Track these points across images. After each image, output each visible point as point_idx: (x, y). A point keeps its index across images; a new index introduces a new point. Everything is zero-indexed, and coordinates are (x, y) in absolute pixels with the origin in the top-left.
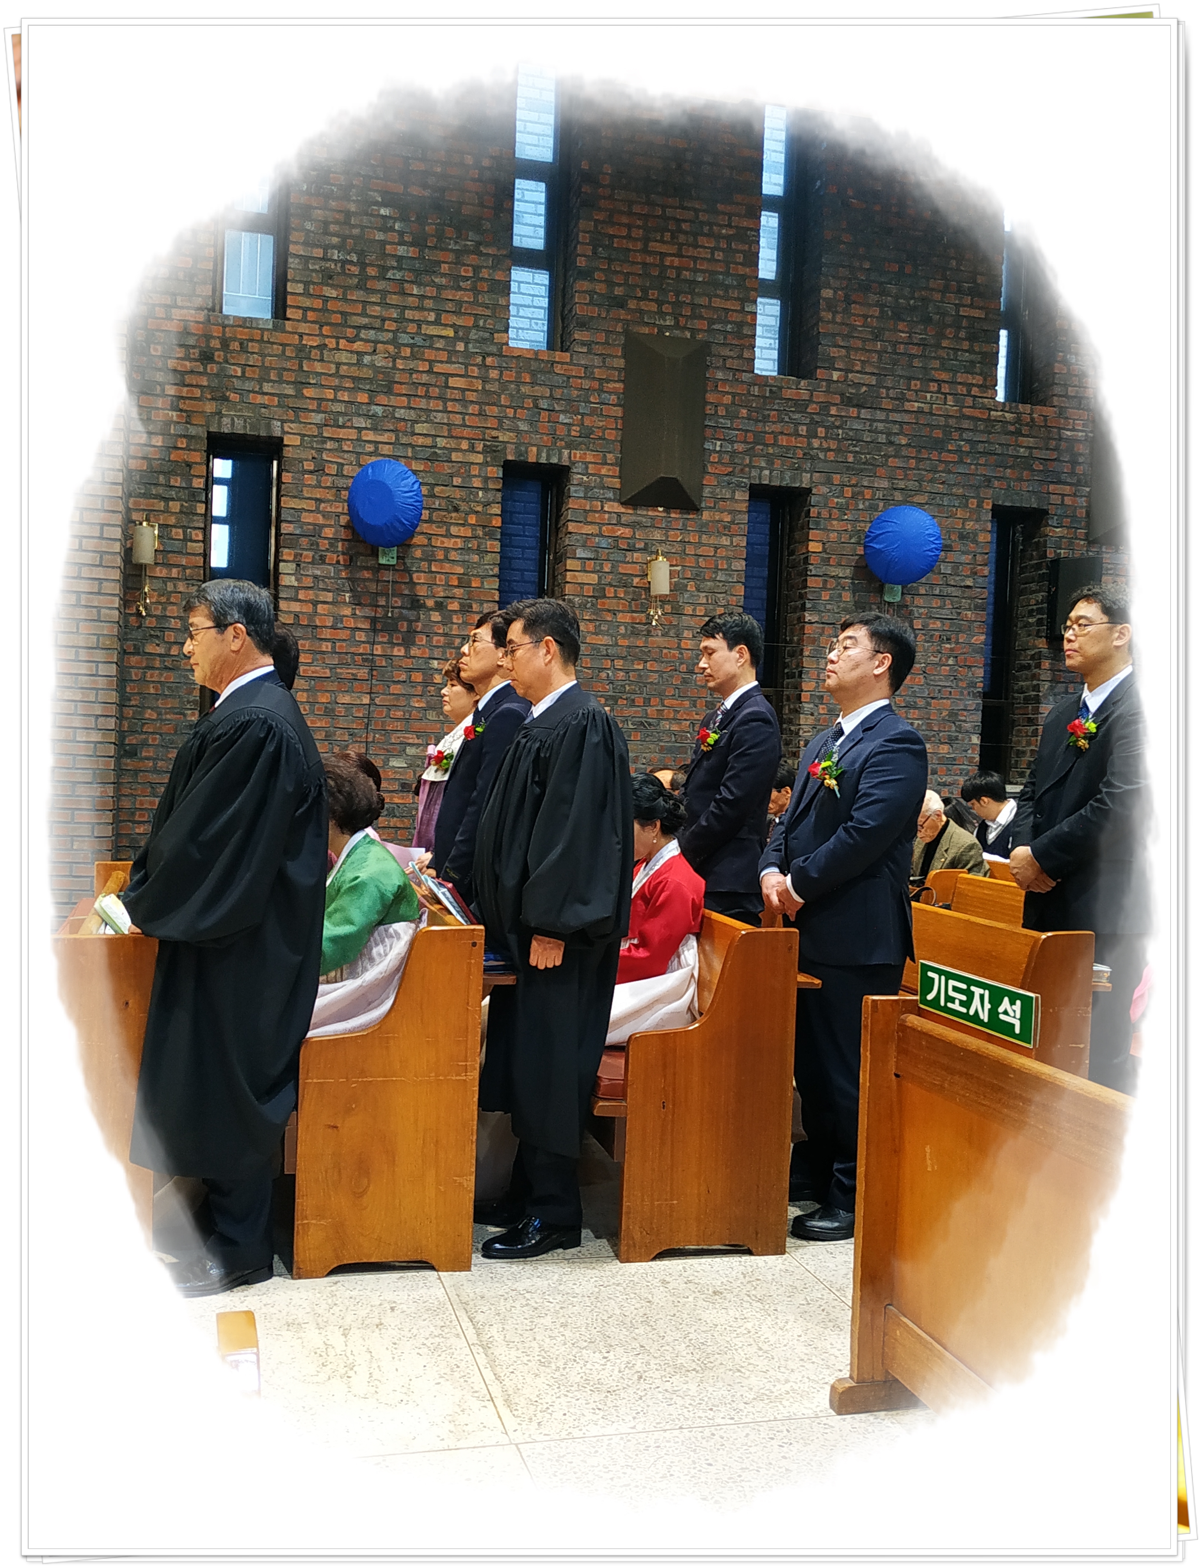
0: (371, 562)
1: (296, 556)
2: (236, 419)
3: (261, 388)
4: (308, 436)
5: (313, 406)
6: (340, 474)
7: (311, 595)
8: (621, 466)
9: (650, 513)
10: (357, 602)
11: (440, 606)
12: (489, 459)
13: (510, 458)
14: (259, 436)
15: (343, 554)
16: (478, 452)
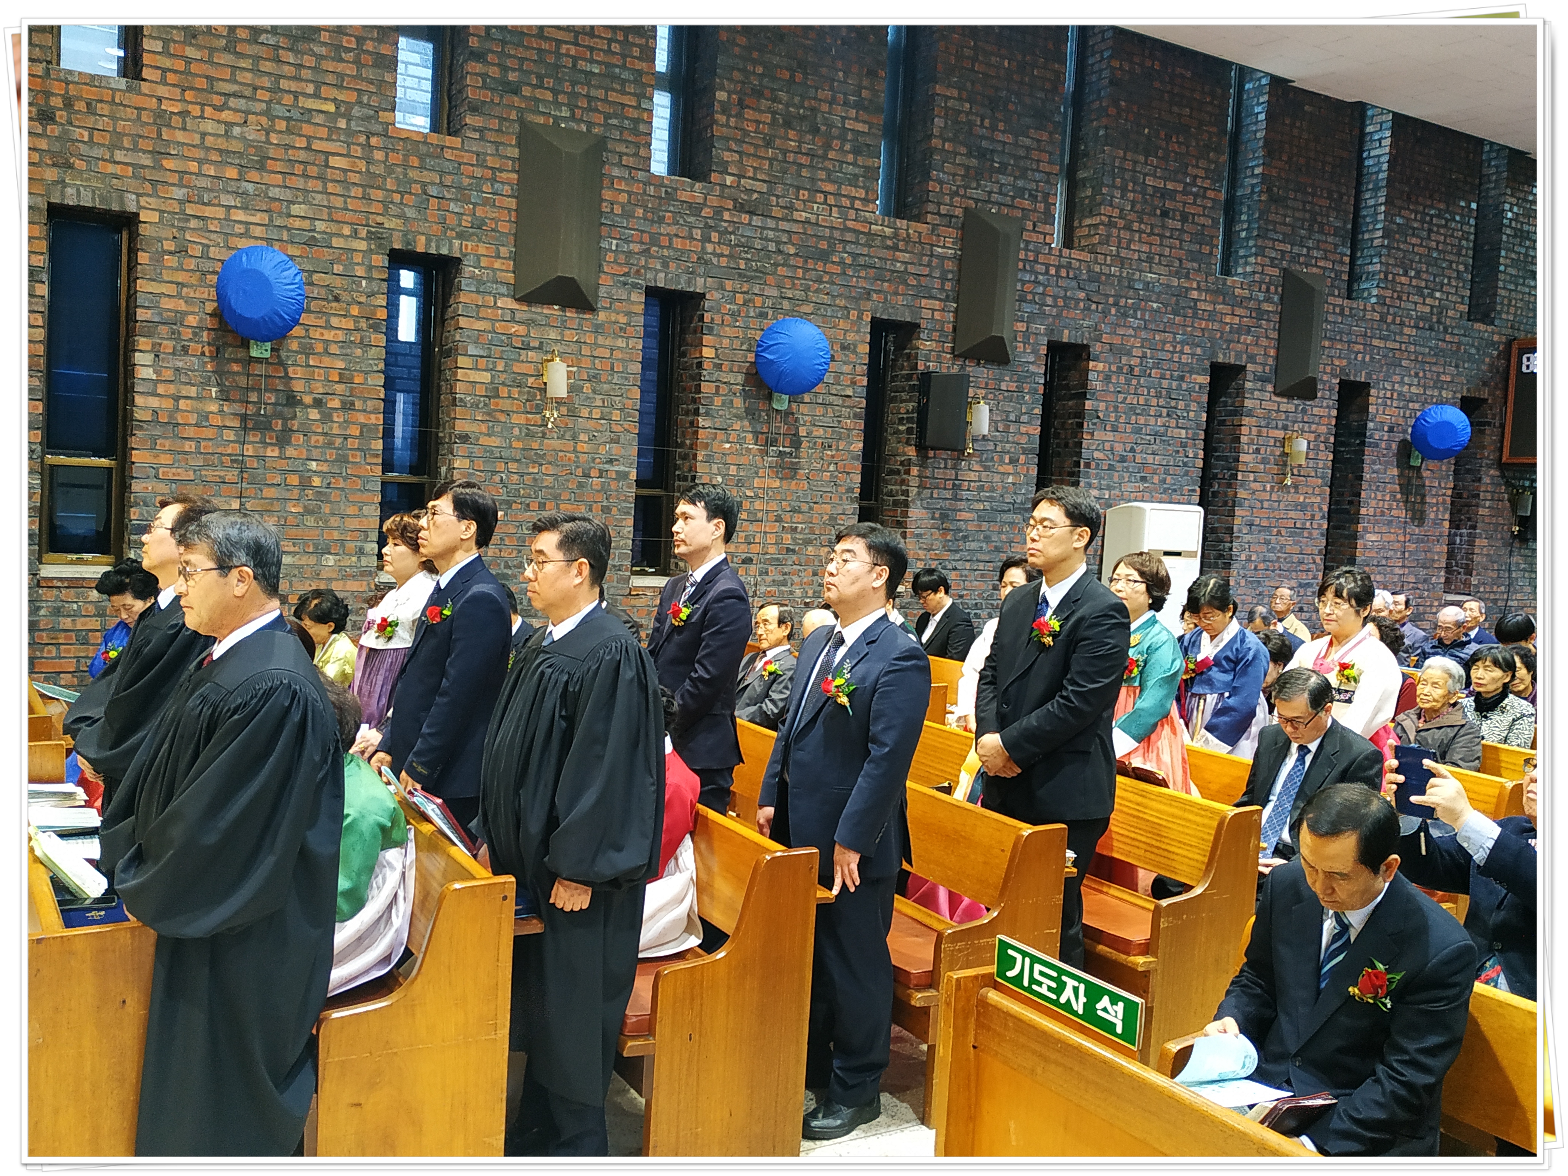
0: (241, 354)
1: (153, 345)
2: (82, 189)
3: (112, 156)
4: (169, 213)
5: (174, 179)
6: (205, 256)
7: (172, 389)
8: (514, 261)
9: (545, 311)
10: (225, 397)
11: (318, 403)
12: (373, 247)
13: (396, 247)
14: (110, 210)
15: (209, 344)
16: (362, 239)
